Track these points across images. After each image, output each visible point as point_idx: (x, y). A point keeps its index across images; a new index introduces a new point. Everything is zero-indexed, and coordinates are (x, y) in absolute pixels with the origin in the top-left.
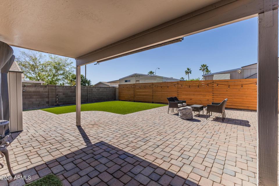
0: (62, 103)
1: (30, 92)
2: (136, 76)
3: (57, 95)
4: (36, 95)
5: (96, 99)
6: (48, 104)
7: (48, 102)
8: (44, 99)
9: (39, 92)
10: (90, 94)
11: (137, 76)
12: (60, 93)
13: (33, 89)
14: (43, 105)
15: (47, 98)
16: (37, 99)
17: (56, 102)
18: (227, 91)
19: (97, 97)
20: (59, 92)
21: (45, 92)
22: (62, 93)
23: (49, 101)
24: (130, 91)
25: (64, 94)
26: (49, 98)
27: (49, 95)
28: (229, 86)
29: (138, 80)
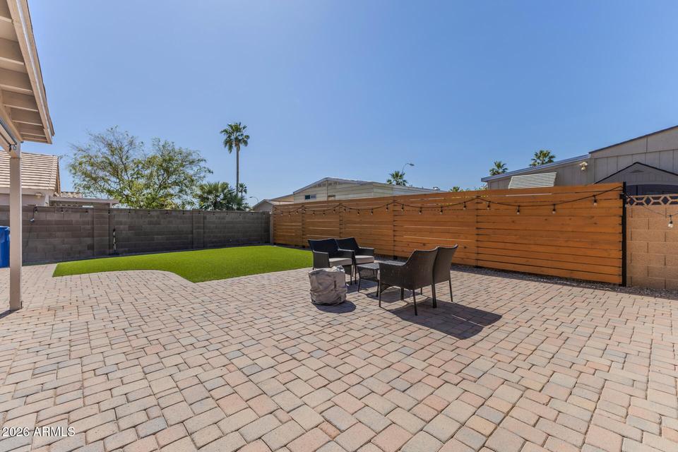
0: (127, 249)
1: (49, 223)
2: (327, 183)
3: (114, 230)
4: (64, 231)
5: (214, 240)
6: (91, 251)
7: (91, 247)
8: (82, 239)
9: (70, 223)
10: (198, 228)
11: (330, 184)
12: (122, 226)
13: (55, 217)
14: (80, 252)
15: (89, 237)
16: (66, 240)
17: (110, 246)
18: (513, 222)
19: (219, 235)
20: (120, 223)
21: (85, 223)
22: (127, 226)
23: (93, 245)
24: (295, 222)
25: (131, 228)
26: (93, 237)
27: (93, 229)
28: (519, 206)
29: (333, 194)
